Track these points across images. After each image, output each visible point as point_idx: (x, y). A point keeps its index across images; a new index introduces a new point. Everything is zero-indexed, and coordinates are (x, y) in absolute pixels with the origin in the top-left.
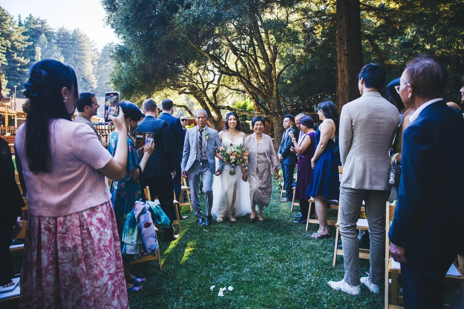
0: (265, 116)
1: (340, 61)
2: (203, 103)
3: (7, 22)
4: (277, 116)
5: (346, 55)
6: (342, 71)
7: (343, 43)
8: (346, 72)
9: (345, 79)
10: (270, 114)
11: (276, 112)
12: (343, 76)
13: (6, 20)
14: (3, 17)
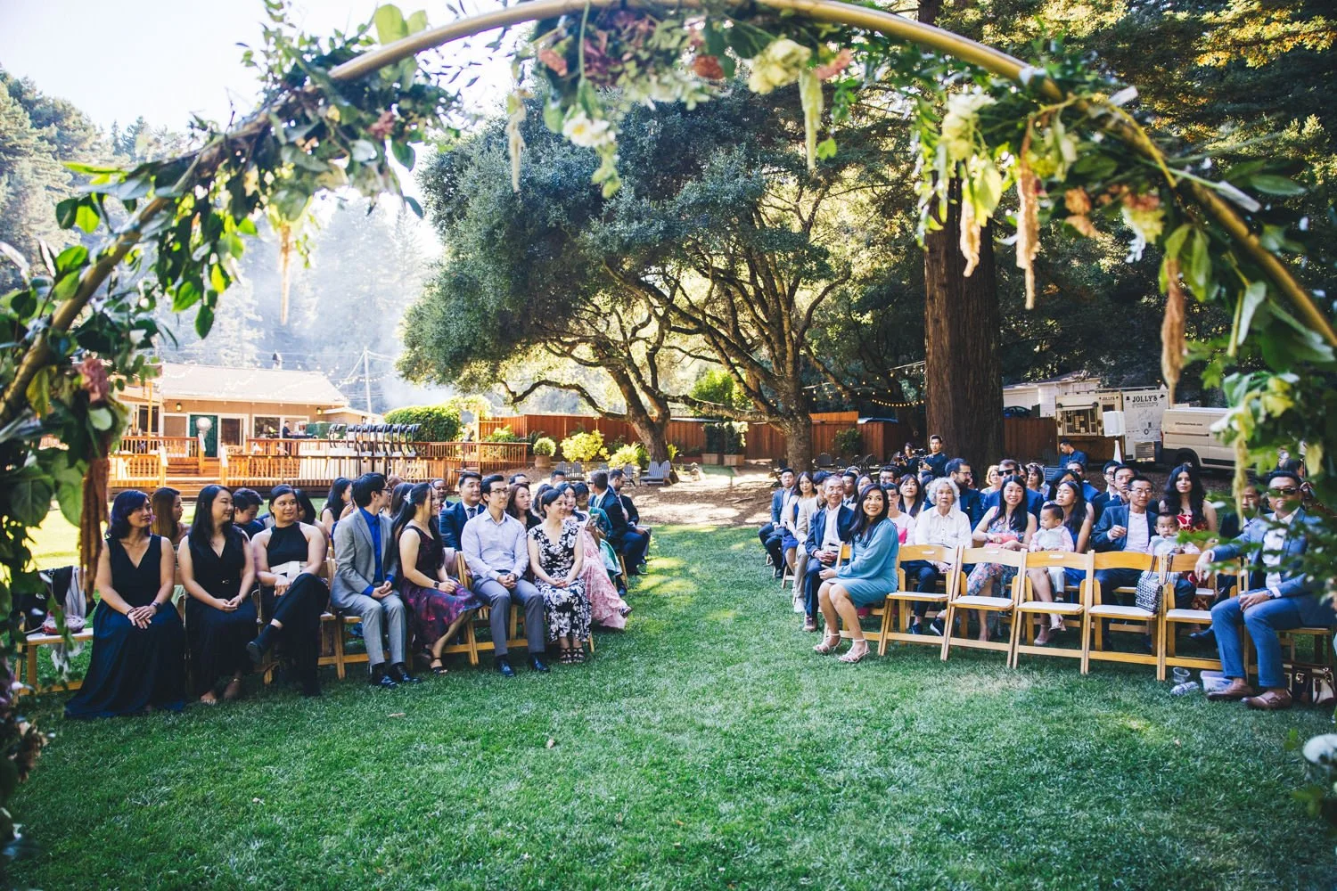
0: (767, 418)
1: (932, 298)
2: (623, 381)
3: (86, 146)
4: (795, 418)
5: (943, 286)
6: (937, 321)
7: (938, 261)
8: (944, 323)
9: (942, 338)
10: (778, 414)
11: (792, 411)
12: (938, 331)
13: (85, 139)
14: (78, 132)
